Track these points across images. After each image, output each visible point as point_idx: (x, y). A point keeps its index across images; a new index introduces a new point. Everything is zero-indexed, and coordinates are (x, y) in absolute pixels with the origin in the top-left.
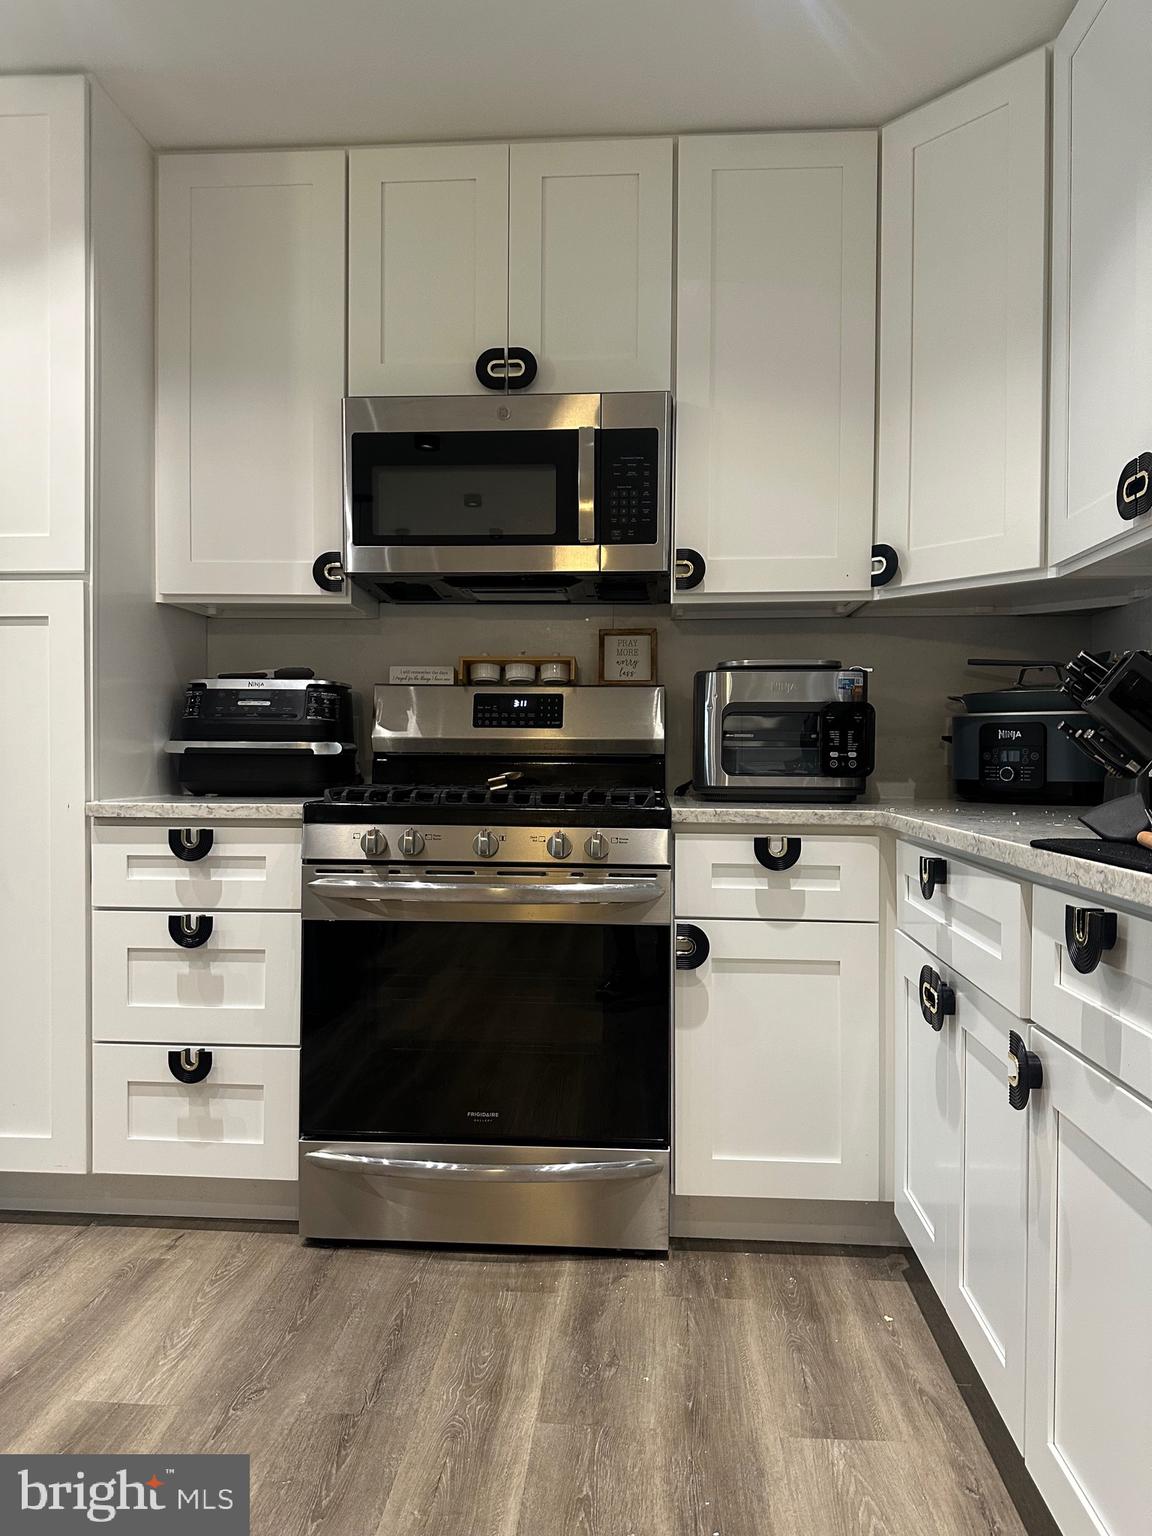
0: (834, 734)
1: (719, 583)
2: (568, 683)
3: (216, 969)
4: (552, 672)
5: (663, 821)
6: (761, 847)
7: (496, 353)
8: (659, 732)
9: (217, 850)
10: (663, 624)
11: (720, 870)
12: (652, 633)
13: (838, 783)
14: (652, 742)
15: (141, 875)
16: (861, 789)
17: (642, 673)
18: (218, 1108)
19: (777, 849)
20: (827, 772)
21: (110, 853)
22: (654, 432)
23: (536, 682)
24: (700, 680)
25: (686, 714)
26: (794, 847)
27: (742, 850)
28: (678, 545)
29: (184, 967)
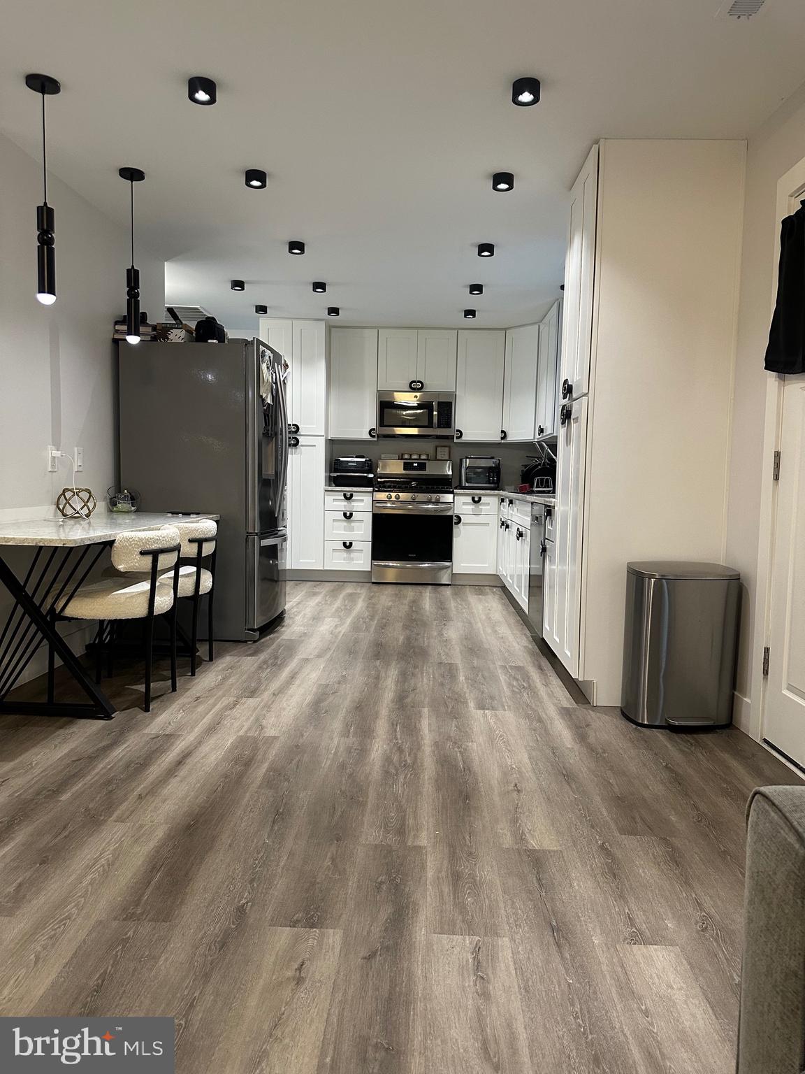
0: (491, 474)
1: (465, 438)
2: (427, 460)
3: (352, 524)
4: (424, 457)
5: (452, 493)
6: (473, 499)
7: (414, 382)
8: (450, 473)
9: (353, 498)
10: (452, 445)
11: (464, 503)
12: (449, 447)
13: (493, 485)
14: (449, 475)
15: (336, 503)
16: (498, 487)
17: (447, 458)
18: (353, 555)
19: (476, 499)
20: (490, 483)
21: (329, 498)
22: (451, 403)
23: (419, 459)
24: (461, 460)
25: (457, 467)
26: (480, 499)
27: (469, 499)
28: (456, 429)
29: (345, 524)
